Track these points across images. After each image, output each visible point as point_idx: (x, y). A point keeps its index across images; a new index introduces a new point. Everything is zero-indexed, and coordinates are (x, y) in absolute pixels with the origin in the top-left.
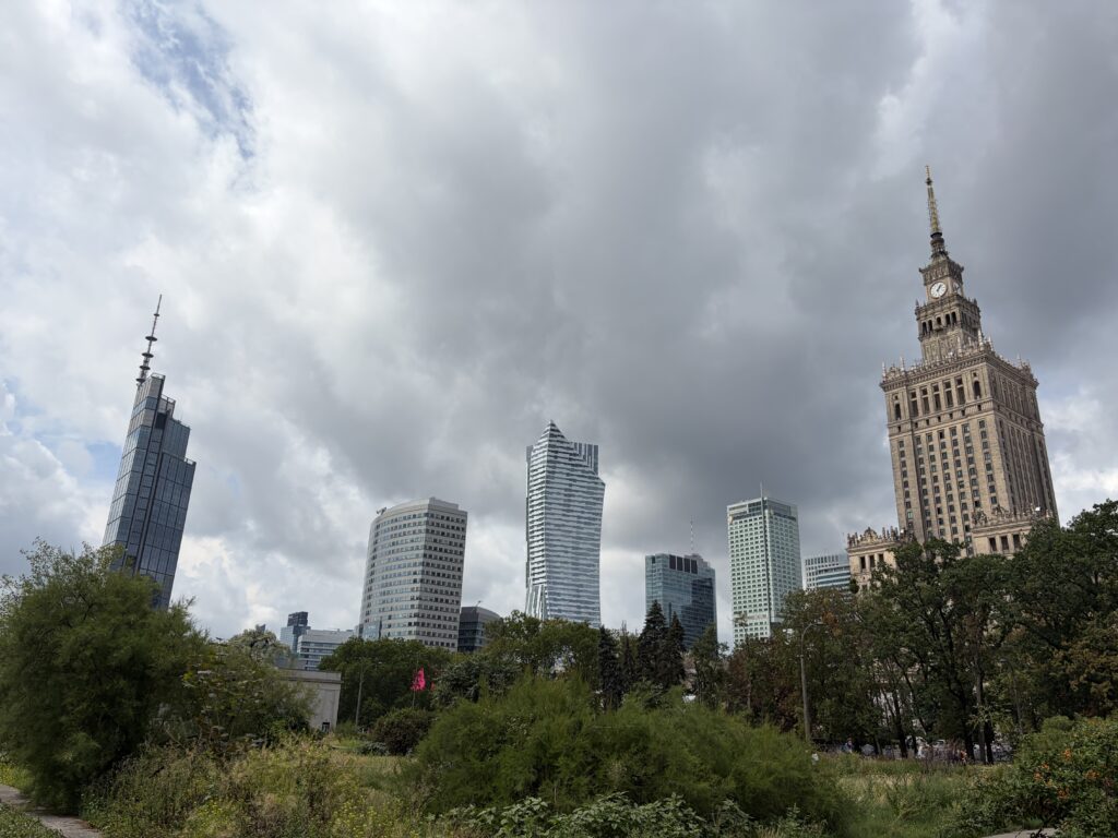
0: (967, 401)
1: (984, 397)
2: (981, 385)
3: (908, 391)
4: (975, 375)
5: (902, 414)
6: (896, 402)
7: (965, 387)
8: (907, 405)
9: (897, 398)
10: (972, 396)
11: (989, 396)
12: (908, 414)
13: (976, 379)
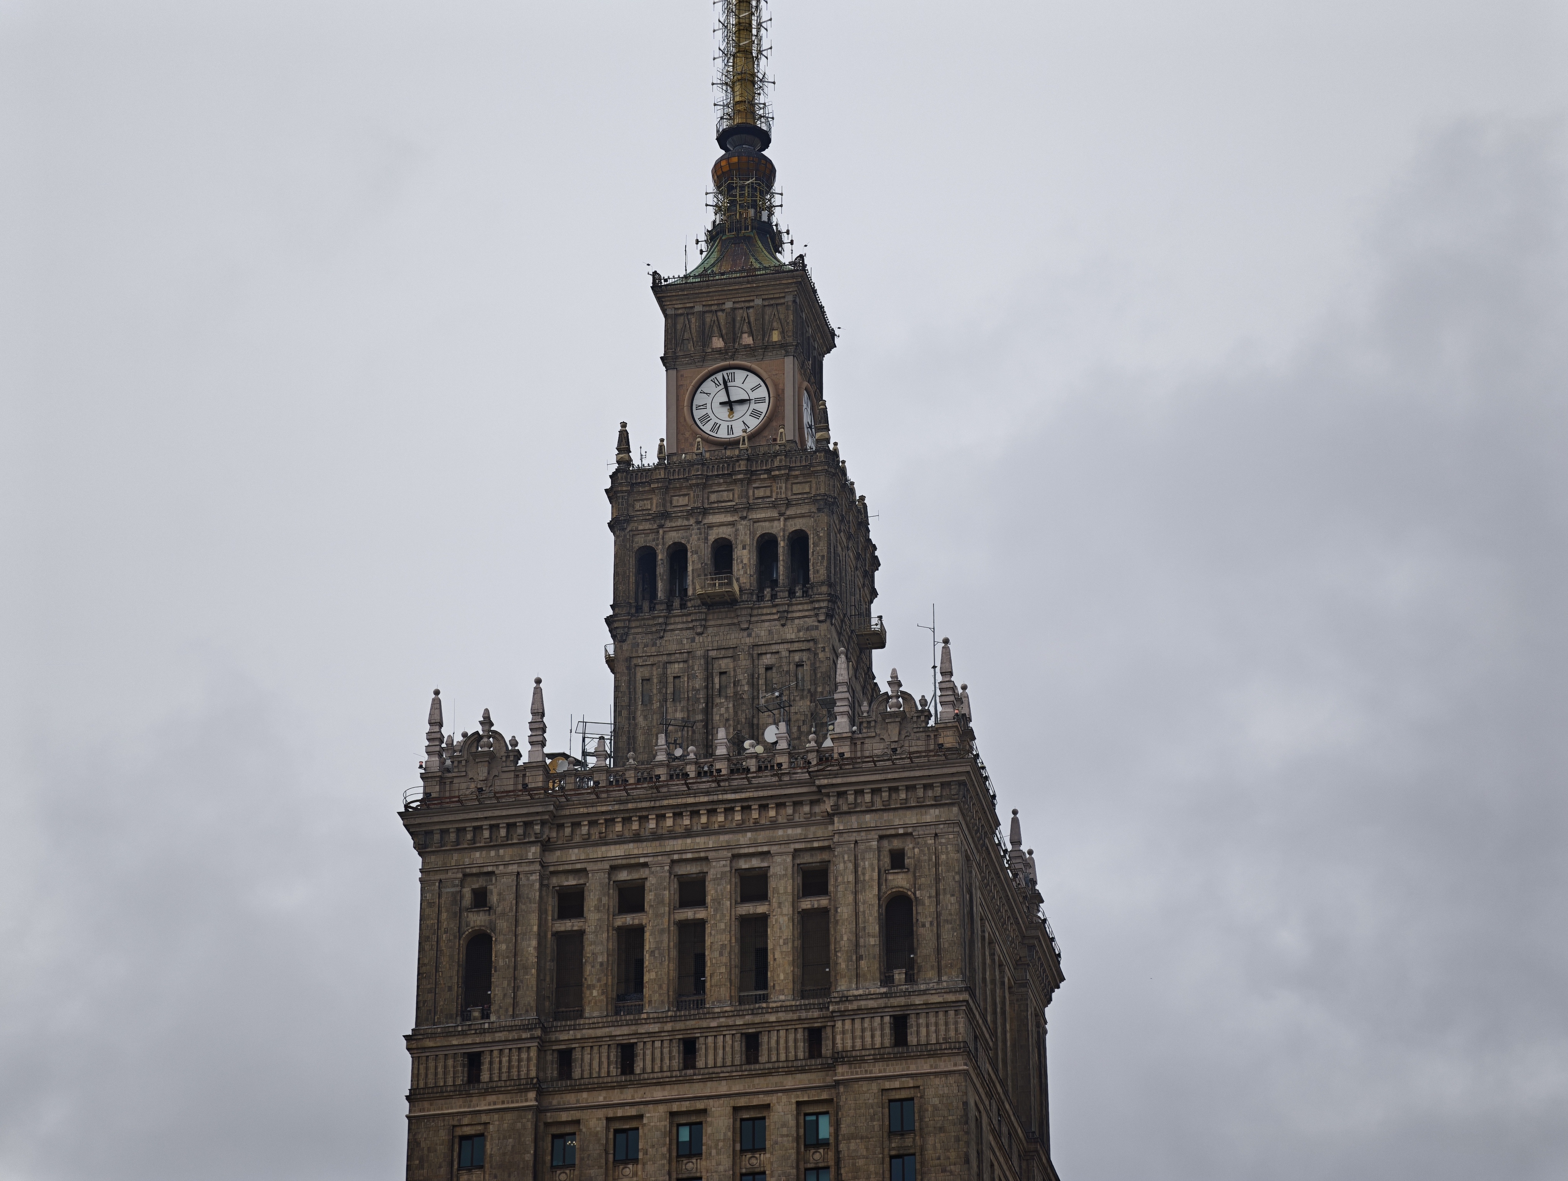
0: (843, 986)
1: (928, 977)
2: (924, 914)
3: (546, 872)
4: (898, 860)
5: (499, 990)
6: (477, 920)
7: (845, 912)
8: (530, 947)
9: (481, 899)
10: (870, 966)
11: (953, 978)
12: (528, 996)
13: (900, 881)
